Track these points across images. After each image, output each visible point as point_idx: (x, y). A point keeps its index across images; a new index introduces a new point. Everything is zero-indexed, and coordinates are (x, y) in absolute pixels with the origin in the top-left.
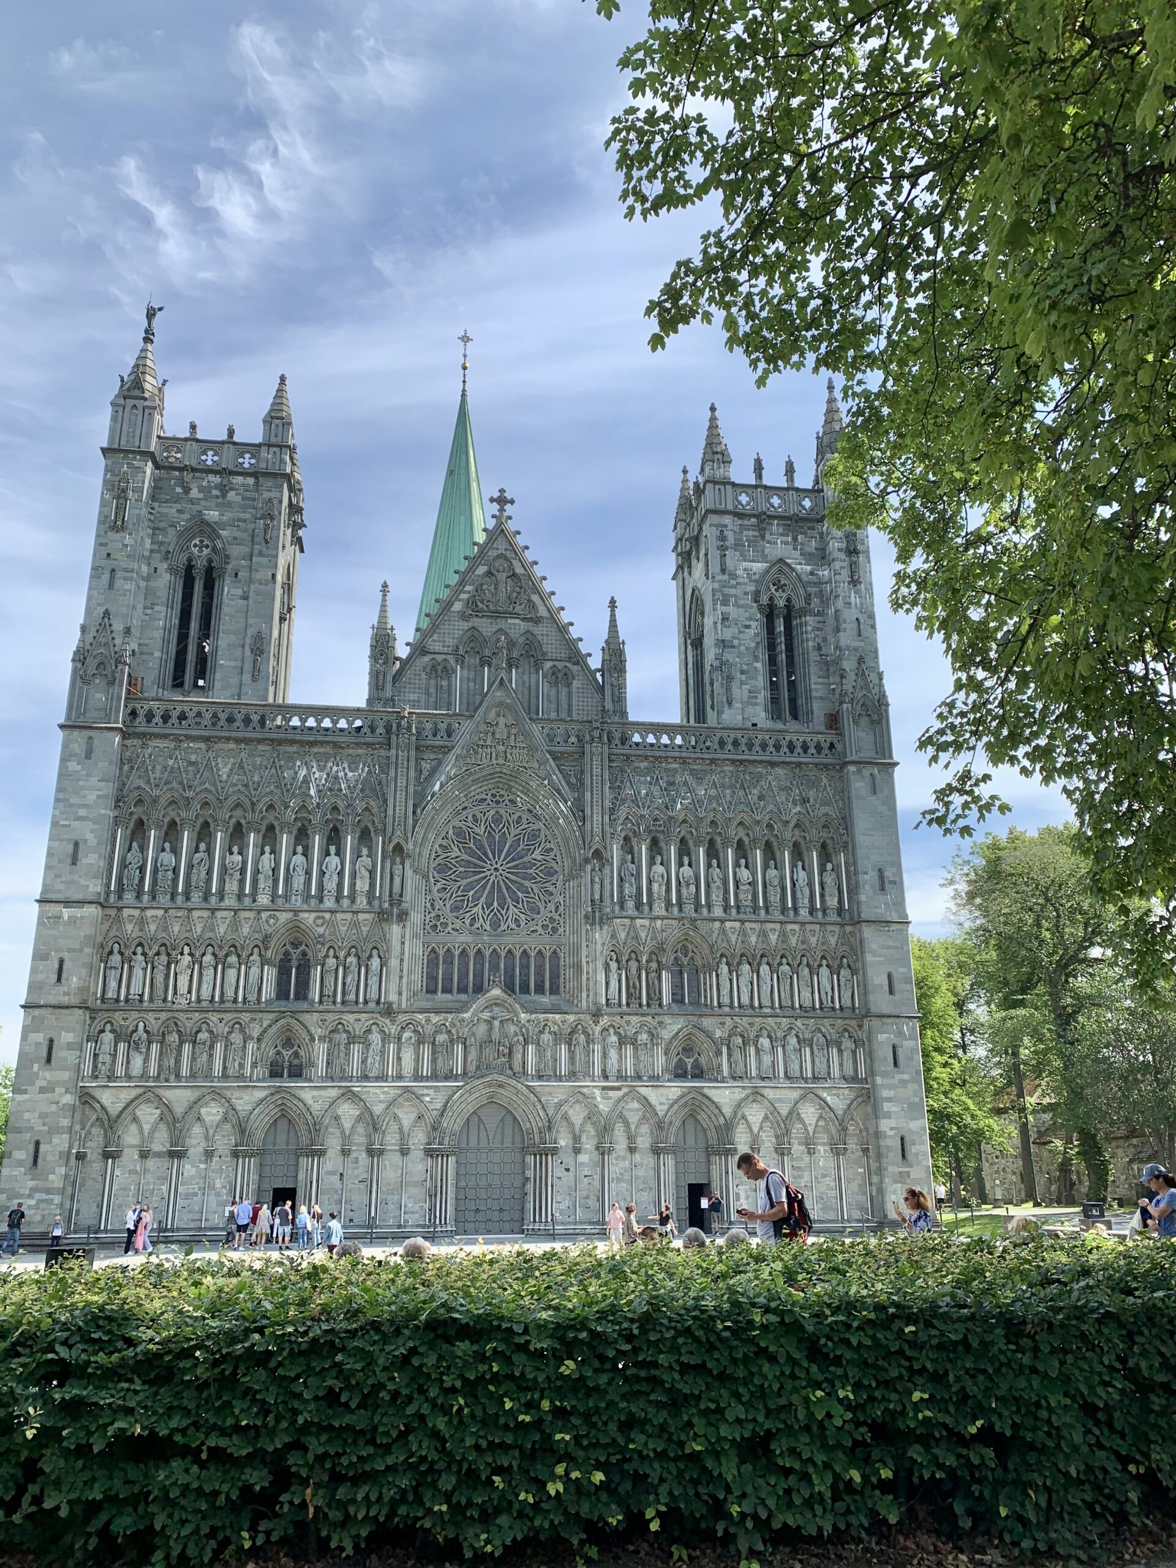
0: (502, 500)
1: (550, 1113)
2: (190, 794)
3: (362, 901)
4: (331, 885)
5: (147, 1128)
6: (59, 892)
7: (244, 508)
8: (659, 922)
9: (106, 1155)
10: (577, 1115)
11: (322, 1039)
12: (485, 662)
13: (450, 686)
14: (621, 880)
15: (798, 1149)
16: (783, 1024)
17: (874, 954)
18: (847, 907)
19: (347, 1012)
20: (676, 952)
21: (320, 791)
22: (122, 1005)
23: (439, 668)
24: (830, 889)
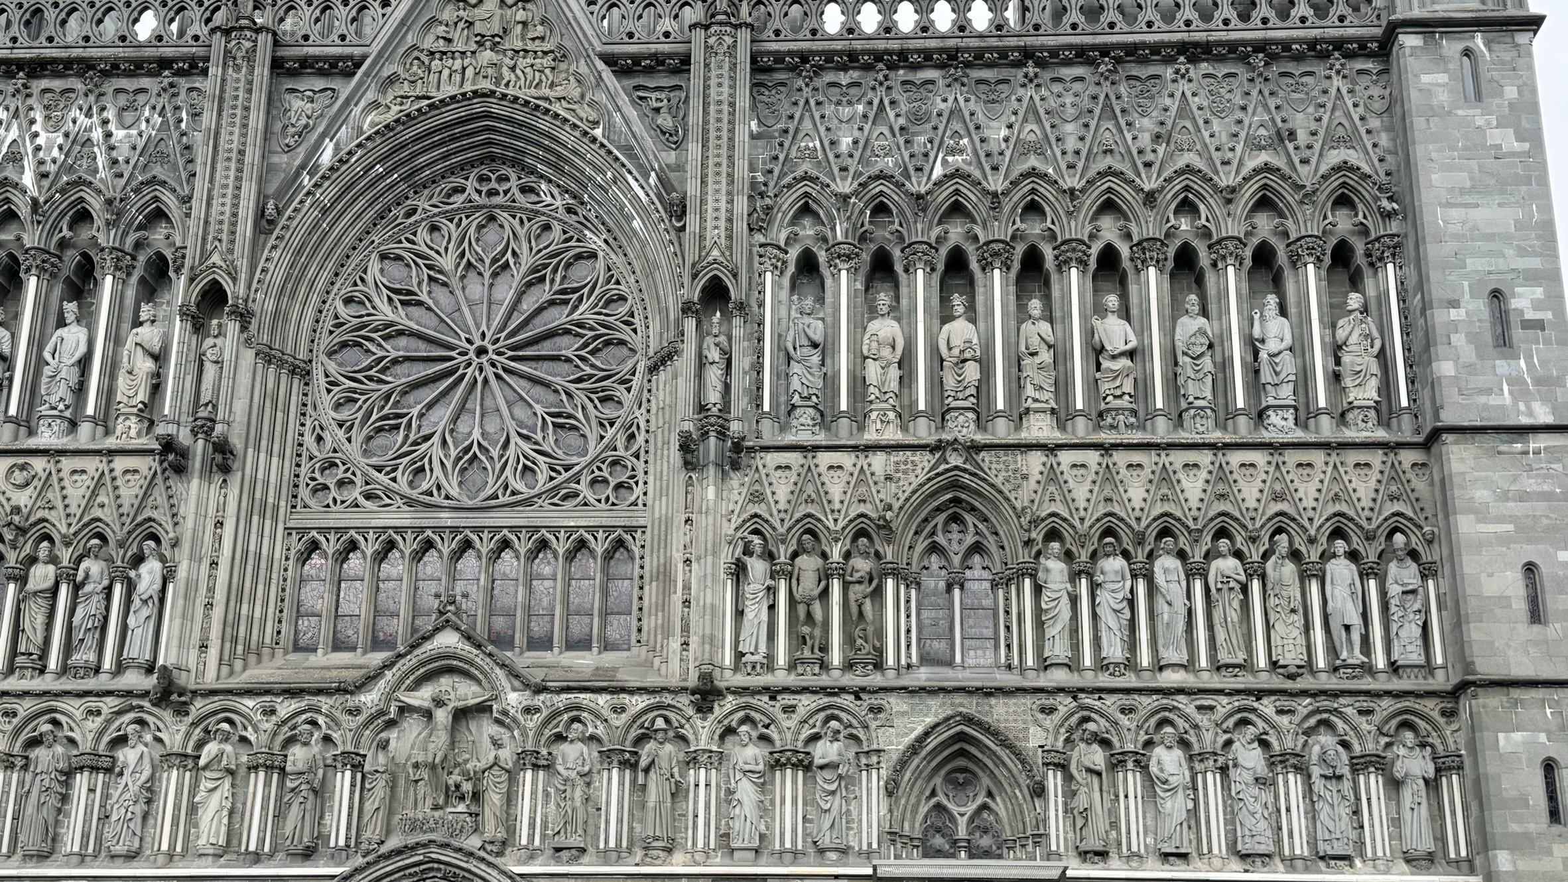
3: (129, 431)
4: (58, 393)
8: (878, 461)
11: (5, 760)
16: (1221, 711)
17: (1483, 517)
18: (1404, 402)
19: (67, 693)
20: (933, 533)
21: (45, 176)
24: (1358, 358)
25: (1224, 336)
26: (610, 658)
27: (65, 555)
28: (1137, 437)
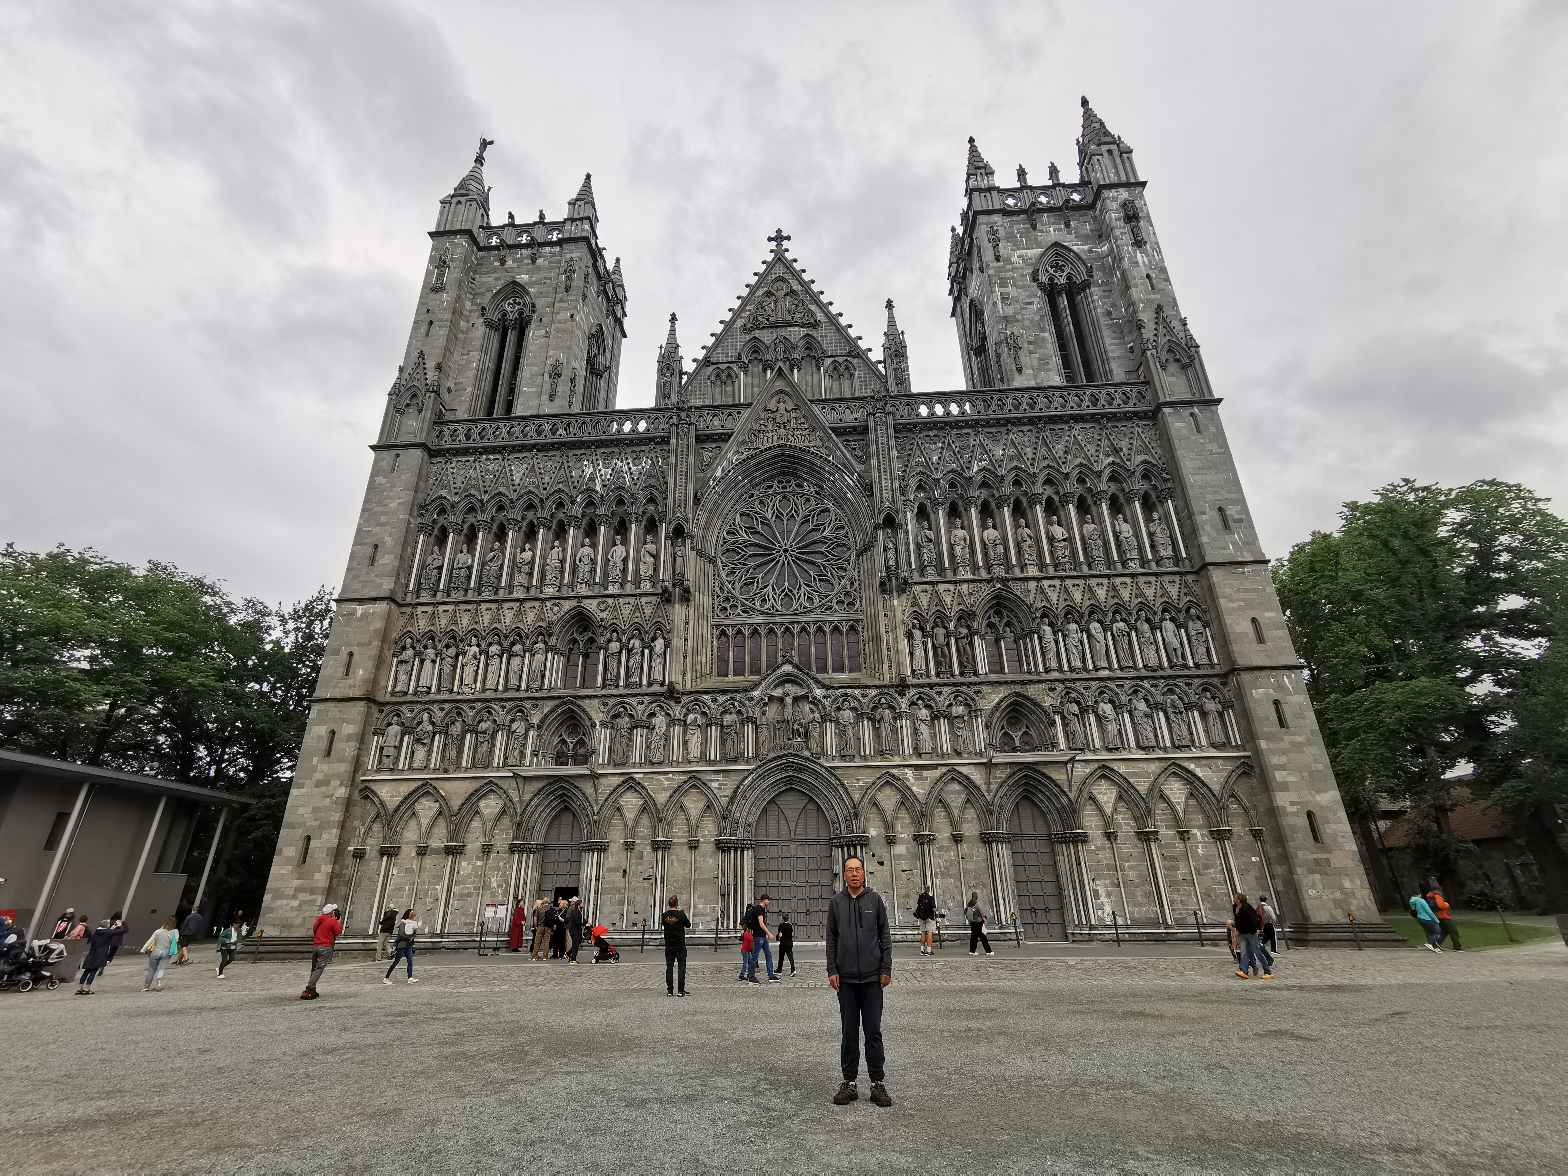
0: (779, 238)
1: (856, 797)
2: (485, 498)
3: (646, 587)
4: (615, 571)
5: (425, 822)
6: (355, 591)
7: (550, 270)
8: (965, 587)
9: (383, 852)
10: (888, 799)
11: (604, 724)
12: (768, 367)
13: (734, 387)
14: (919, 547)
15: (1166, 833)
16: (1127, 687)
17: (1230, 599)
18: (1184, 556)
19: (629, 695)
20: (989, 618)
21: (605, 486)
22: (409, 698)
23: (724, 376)
24: (1162, 539)
25: (1103, 534)
26: (854, 675)
27: (624, 638)
28: (1075, 573)
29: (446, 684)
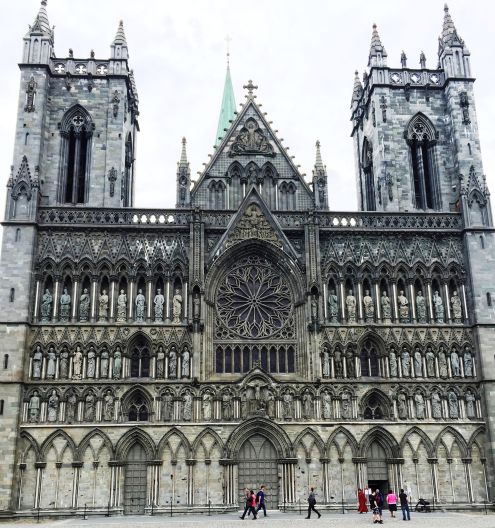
0: (250, 87)
1: (293, 440)
2: (77, 261)
3: (177, 322)
4: (159, 311)
5: (59, 450)
7: (101, 98)
8: (352, 330)
9: (37, 466)
10: (308, 441)
11: (158, 399)
12: (244, 181)
13: (223, 195)
14: (329, 304)
15: (442, 460)
16: (430, 387)
18: (467, 318)
19: (171, 383)
20: (363, 347)
21: (151, 258)
22: (43, 382)
23: (217, 186)
25: (427, 301)
26: (291, 376)
28: (410, 325)
29: (64, 374)
